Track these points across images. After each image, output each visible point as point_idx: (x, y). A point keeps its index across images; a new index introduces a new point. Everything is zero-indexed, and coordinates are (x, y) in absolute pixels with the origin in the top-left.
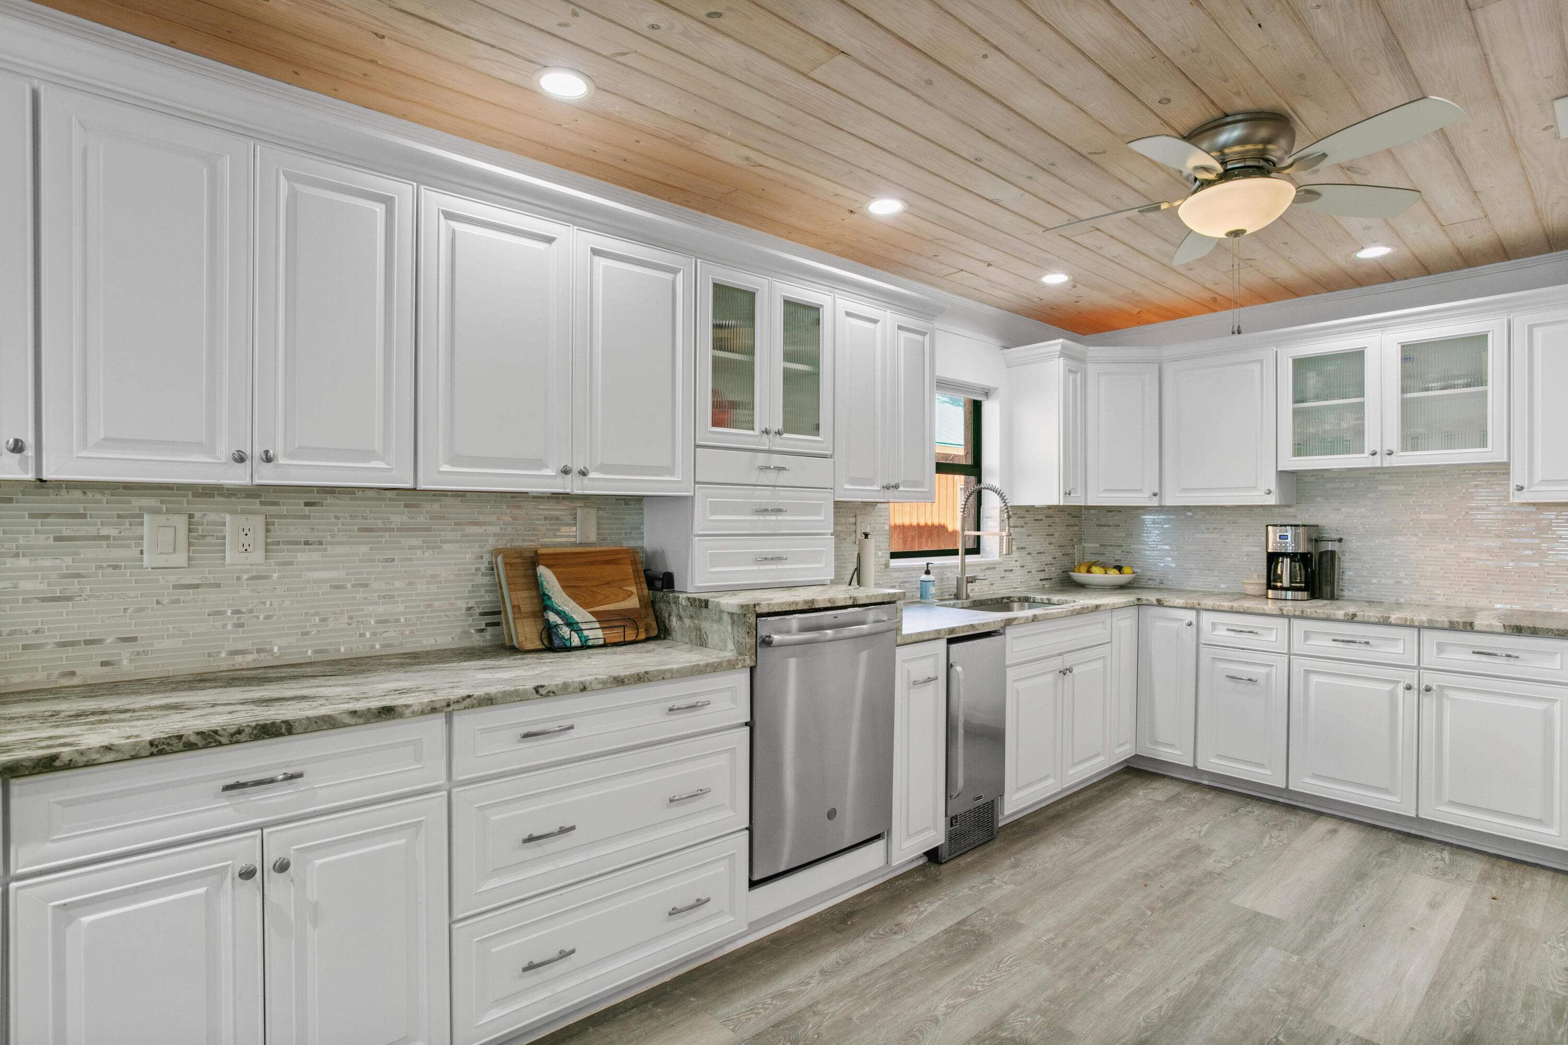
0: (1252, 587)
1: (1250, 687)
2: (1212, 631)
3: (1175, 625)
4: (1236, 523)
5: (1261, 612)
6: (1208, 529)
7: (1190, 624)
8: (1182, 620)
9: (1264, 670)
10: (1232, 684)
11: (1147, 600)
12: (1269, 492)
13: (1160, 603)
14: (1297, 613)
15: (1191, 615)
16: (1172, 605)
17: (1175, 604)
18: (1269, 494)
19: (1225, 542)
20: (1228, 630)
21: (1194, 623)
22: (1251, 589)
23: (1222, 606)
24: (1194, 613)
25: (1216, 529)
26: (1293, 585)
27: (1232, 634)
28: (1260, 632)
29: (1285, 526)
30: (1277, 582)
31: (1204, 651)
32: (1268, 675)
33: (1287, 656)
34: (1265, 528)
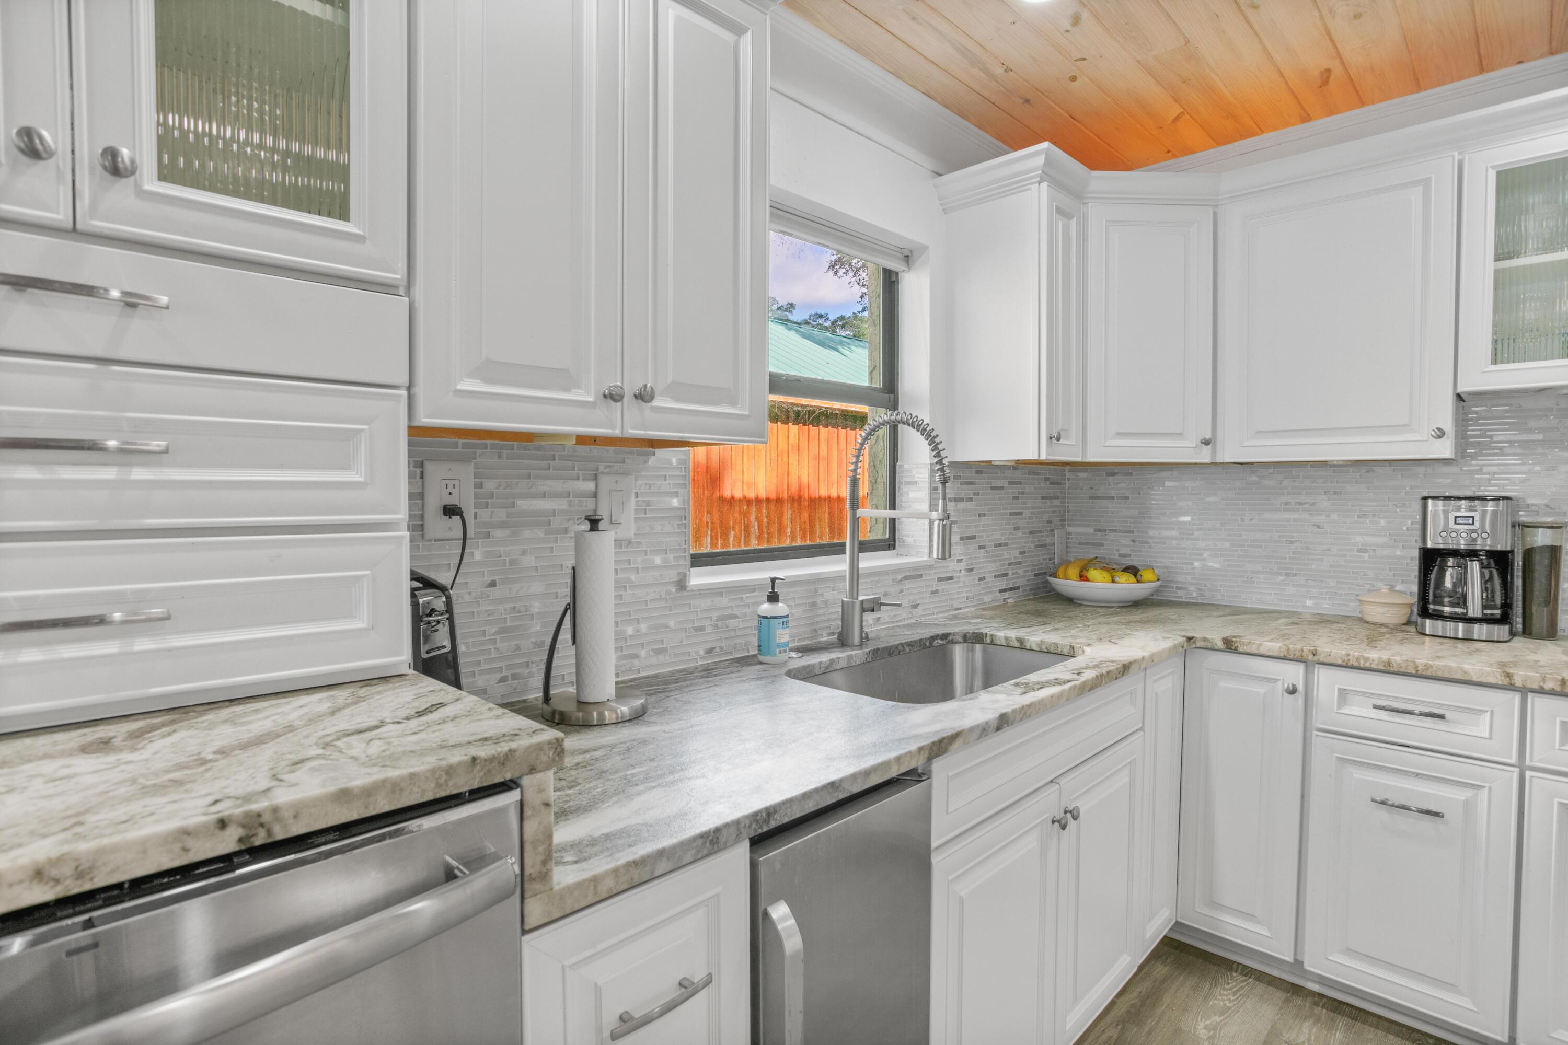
0: (1380, 610)
1: (1427, 823)
2: (1339, 708)
3: (1261, 689)
4: (1341, 493)
5: (1458, 676)
6: (1287, 503)
7: (1293, 691)
8: (1275, 681)
9: (1460, 795)
10: (1383, 814)
11: (1205, 639)
12: (1440, 434)
13: (1229, 646)
14: (1548, 685)
15: (1294, 673)
16: (1254, 649)
17: (1262, 651)
18: (1440, 437)
19: (1318, 526)
20: (1376, 707)
21: (1301, 688)
22: (1376, 614)
23: (1367, 659)
24: (1301, 667)
25: (1300, 504)
26: (1488, 612)
27: (1384, 715)
28: (1448, 714)
29: (1459, 498)
30: (1442, 604)
31: (1320, 743)
32: (1468, 806)
33: (1516, 770)
34: (1417, 506)
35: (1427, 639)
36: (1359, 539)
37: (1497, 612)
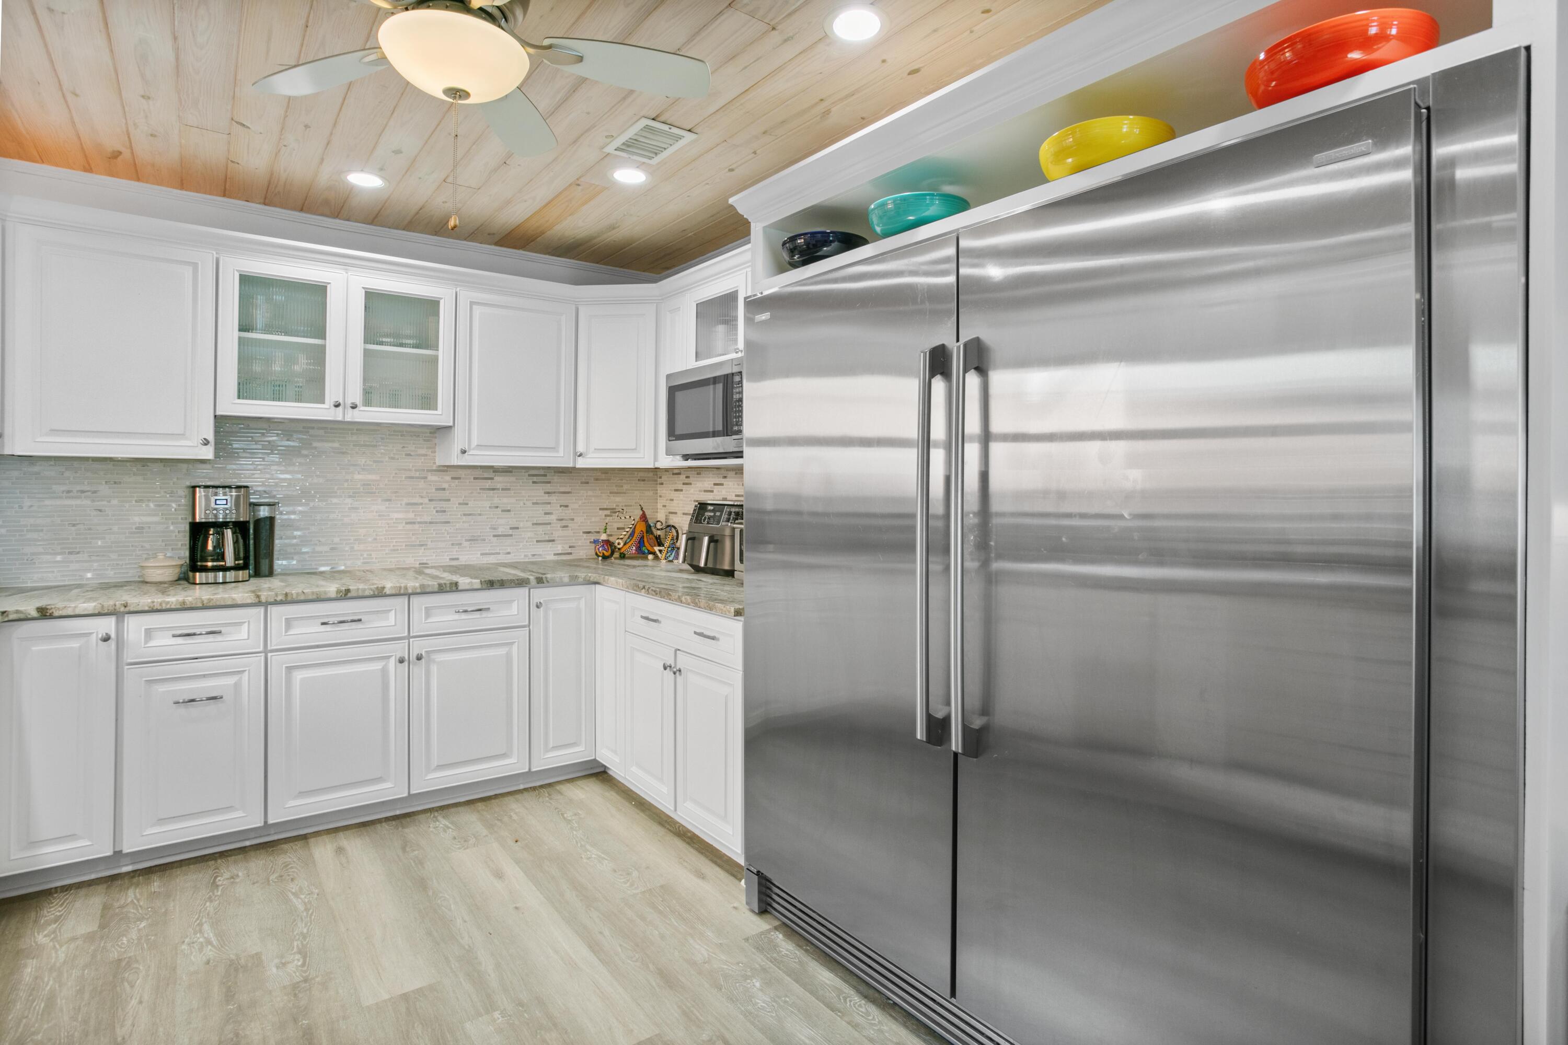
0: (159, 572)
1: (212, 707)
2: (146, 642)
3: (75, 644)
4: (120, 483)
5: (229, 603)
6: (69, 492)
7: (106, 639)
8: (88, 635)
9: (231, 680)
10: (182, 711)
11: (17, 612)
12: (206, 442)
13: (44, 614)
14: (279, 598)
15: (108, 625)
16: (70, 612)
17: (77, 612)
18: (206, 444)
19: (100, 511)
20: (174, 636)
21: (113, 635)
22: (156, 575)
23: (168, 603)
24: (112, 620)
25: (83, 492)
26: (237, 562)
27: (180, 640)
28: (223, 630)
29: (217, 487)
30: (207, 561)
31: (130, 674)
32: (237, 686)
33: (263, 654)
34: (183, 492)
35: (197, 587)
36: (137, 519)
37: (241, 562)
